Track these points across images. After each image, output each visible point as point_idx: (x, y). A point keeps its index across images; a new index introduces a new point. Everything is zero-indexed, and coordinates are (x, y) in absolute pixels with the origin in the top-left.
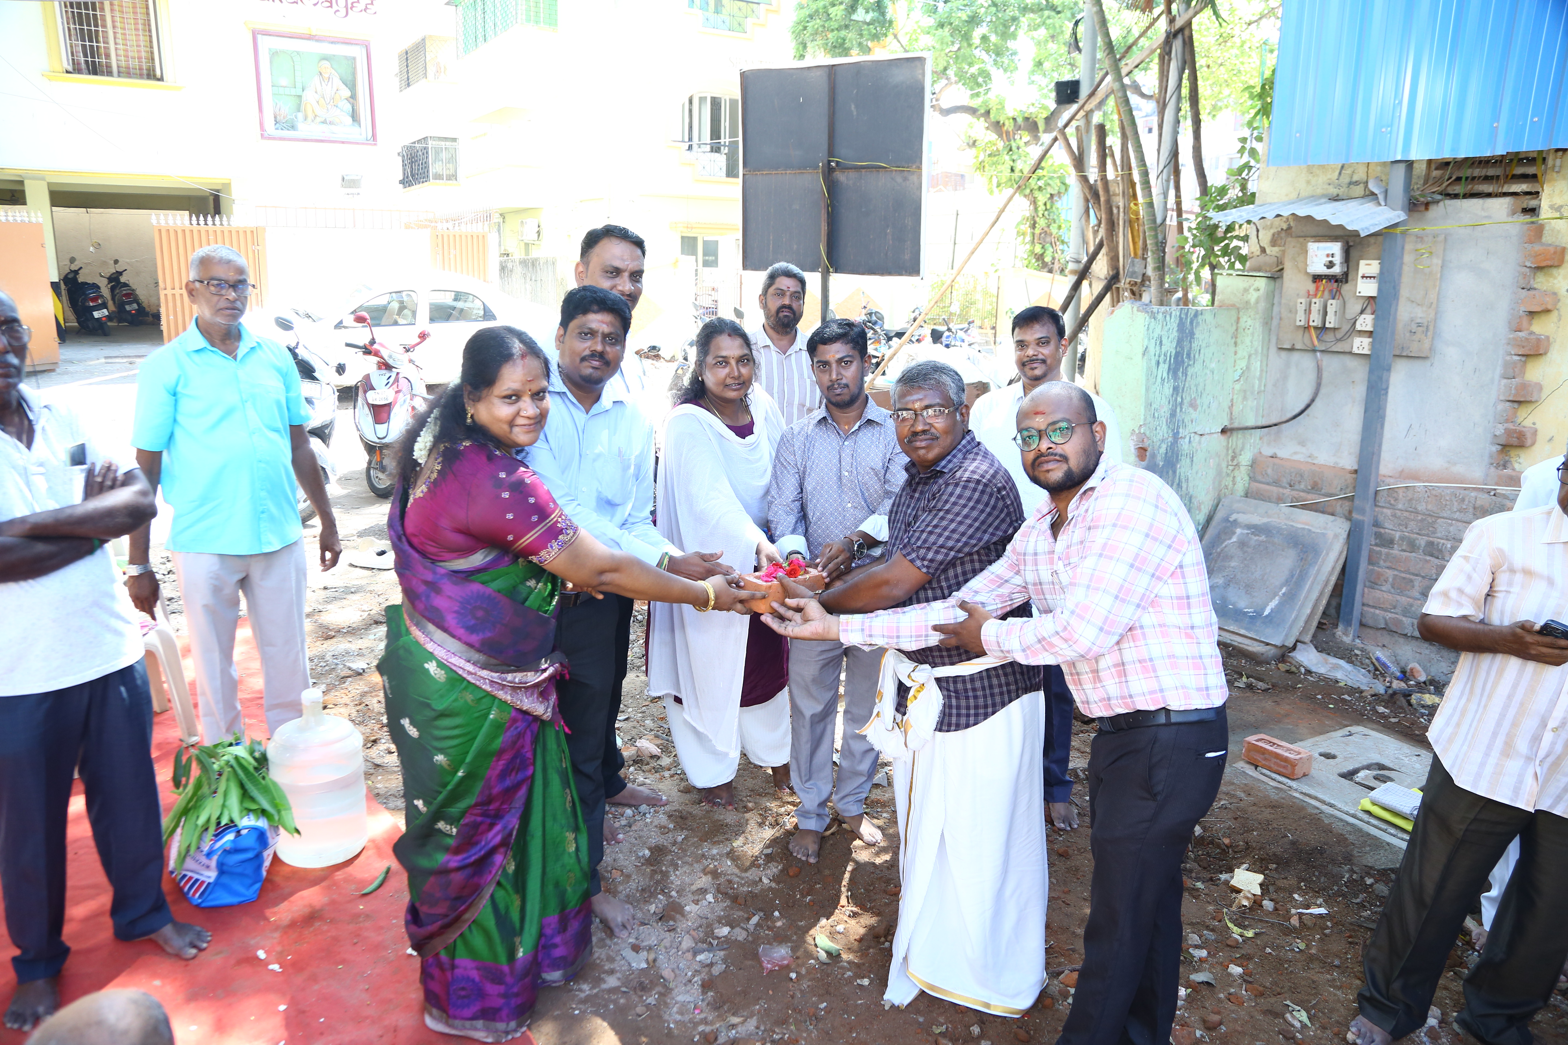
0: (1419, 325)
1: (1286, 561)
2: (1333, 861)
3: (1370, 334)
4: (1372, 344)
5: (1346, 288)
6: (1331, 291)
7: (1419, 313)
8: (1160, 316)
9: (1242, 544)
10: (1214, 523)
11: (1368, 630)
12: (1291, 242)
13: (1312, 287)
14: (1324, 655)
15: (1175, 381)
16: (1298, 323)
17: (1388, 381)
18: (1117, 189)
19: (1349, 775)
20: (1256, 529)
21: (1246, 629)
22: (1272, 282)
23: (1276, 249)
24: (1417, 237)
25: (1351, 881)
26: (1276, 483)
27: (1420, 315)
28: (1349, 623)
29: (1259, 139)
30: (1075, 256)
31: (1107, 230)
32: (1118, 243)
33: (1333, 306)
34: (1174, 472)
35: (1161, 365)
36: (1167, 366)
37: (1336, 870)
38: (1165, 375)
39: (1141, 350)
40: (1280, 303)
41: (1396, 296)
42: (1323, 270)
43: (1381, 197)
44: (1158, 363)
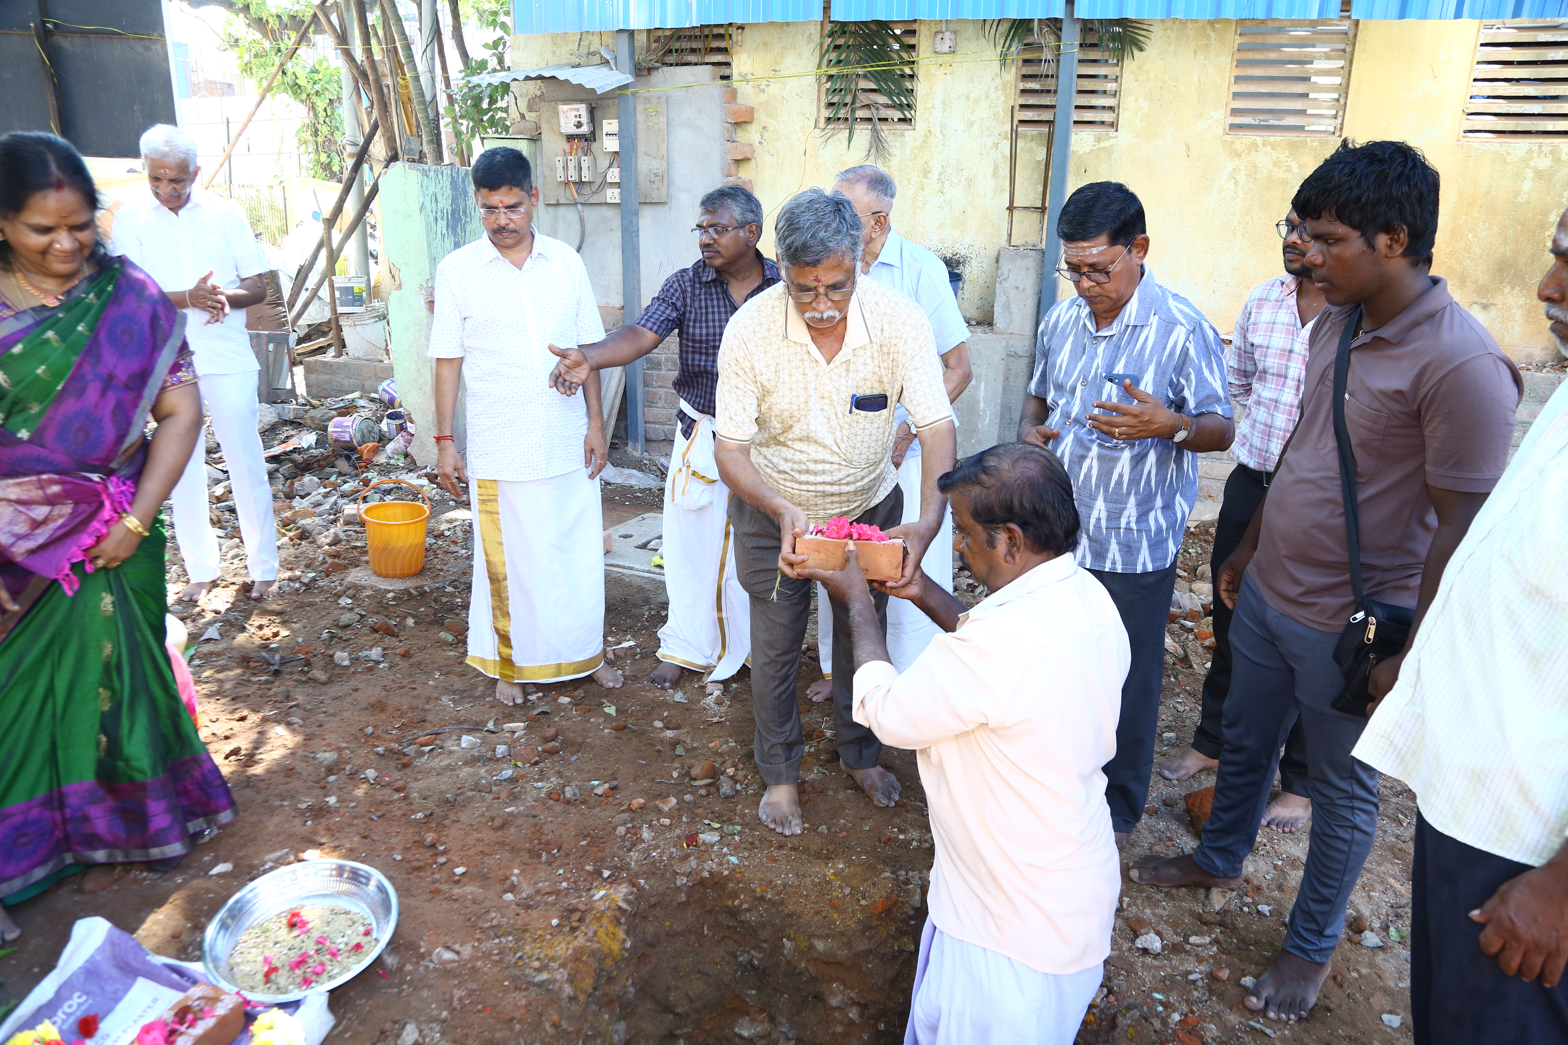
0: (656, 175)
2: (635, 606)
3: (618, 185)
4: (621, 193)
5: (595, 146)
6: (583, 148)
7: (656, 165)
8: (432, 174)
11: (653, 444)
12: (544, 106)
13: (567, 146)
14: (620, 469)
15: (455, 236)
16: (559, 180)
17: (637, 225)
18: (385, 69)
19: (644, 546)
22: (533, 145)
23: (533, 114)
24: (646, 99)
25: (651, 617)
27: (656, 166)
28: (636, 440)
29: (507, 13)
30: (352, 139)
31: (380, 110)
32: (392, 123)
33: (586, 161)
35: (439, 221)
36: (445, 222)
37: (638, 611)
38: (444, 231)
39: (418, 207)
40: (542, 163)
41: (634, 149)
42: (574, 130)
43: (612, 62)
44: (436, 219)
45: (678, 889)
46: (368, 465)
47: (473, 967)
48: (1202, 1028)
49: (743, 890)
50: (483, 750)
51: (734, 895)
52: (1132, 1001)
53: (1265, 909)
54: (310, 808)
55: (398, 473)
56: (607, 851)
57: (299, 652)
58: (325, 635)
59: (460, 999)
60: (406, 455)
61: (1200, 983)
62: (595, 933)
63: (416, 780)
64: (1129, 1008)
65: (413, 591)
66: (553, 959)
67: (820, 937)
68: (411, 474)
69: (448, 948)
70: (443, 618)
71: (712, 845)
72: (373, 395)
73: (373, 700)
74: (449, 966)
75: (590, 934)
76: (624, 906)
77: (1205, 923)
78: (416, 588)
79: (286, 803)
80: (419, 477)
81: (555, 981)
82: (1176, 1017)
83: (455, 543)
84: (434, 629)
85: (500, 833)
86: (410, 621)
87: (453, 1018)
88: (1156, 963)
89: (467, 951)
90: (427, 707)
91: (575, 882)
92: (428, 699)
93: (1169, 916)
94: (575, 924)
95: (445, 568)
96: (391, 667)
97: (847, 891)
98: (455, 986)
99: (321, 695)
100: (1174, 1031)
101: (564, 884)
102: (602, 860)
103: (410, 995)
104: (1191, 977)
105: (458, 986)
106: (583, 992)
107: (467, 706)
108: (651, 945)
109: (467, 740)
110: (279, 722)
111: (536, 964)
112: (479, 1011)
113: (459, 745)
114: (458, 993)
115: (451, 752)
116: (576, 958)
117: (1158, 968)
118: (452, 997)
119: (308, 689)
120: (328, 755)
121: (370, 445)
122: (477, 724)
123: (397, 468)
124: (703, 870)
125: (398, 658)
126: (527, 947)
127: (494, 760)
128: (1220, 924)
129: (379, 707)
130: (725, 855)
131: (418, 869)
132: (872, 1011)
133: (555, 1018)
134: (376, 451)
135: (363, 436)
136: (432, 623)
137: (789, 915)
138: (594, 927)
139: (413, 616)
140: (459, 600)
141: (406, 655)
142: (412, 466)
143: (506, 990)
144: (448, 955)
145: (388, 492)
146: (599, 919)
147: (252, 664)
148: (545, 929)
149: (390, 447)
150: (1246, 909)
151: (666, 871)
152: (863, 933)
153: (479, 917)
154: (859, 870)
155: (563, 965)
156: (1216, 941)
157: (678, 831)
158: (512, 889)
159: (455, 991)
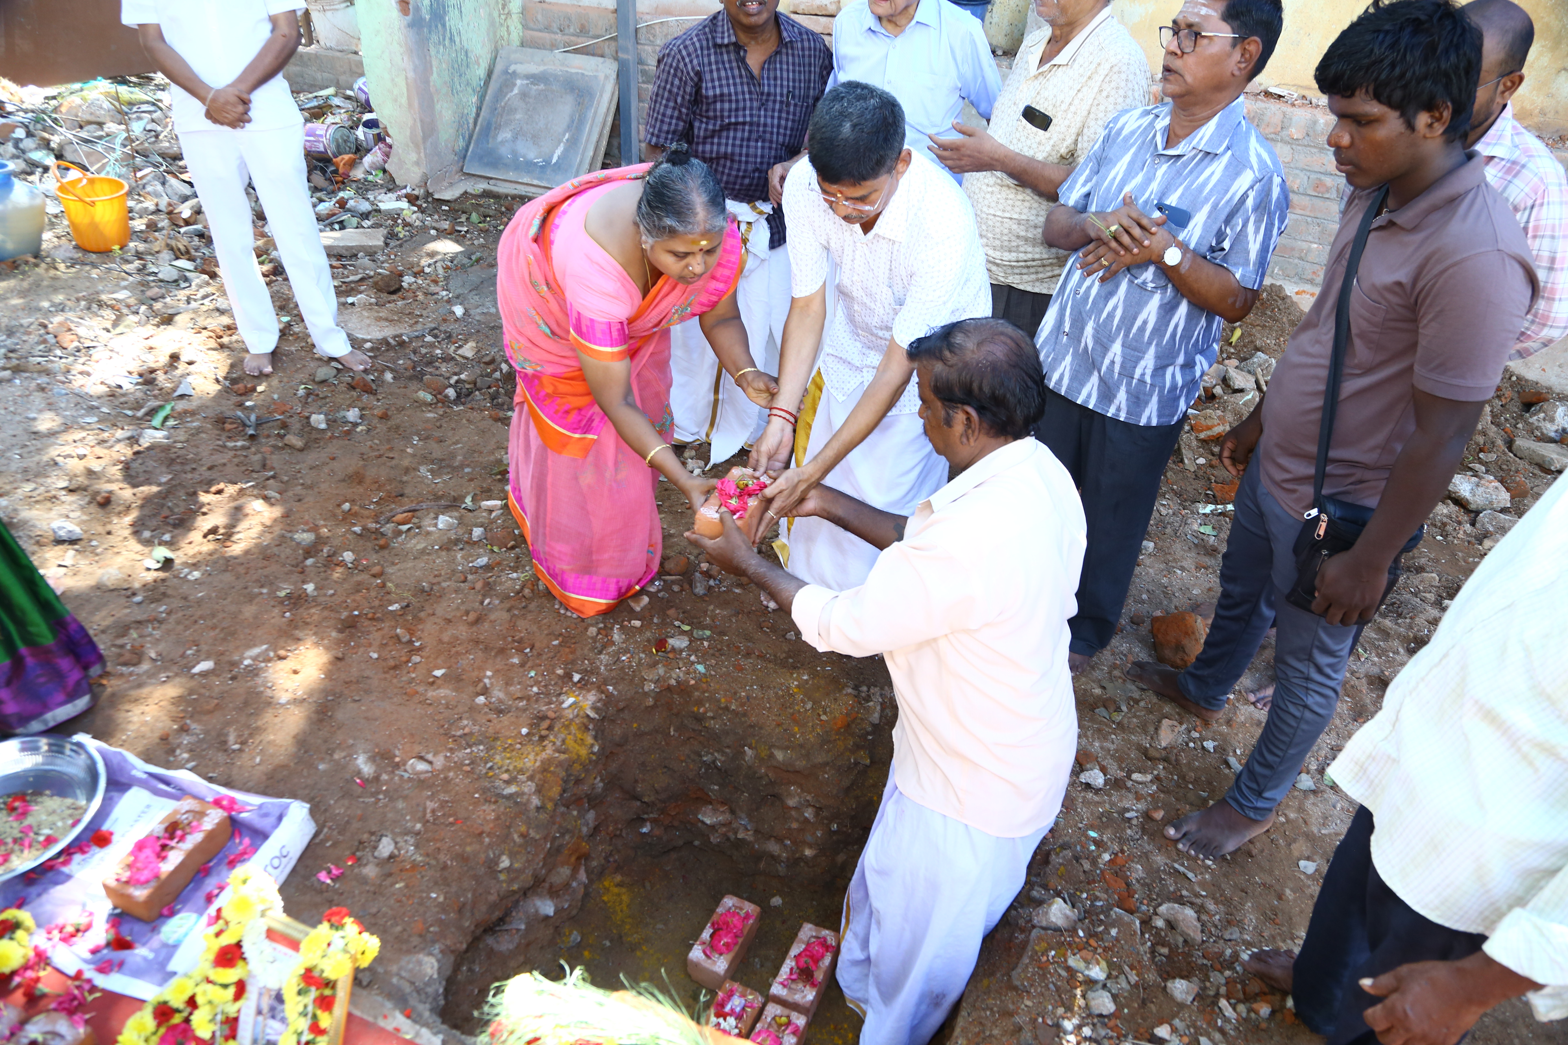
1: (565, 108)
9: (524, 95)
10: (494, 77)
20: (534, 79)
21: (539, 179)
26: (547, 29)
34: (444, 25)
45: (646, 694)
46: (343, 182)
47: (446, 778)
48: (1129, 869)
49: (709, 699)
50: (461, 532)
51: (700, 703)
52: (1067, 839)
53: (1210, 745)
54: (289, 596)
55: (376, 192)
56: (579, 653)
57: (275, 411)
58: (301, 392)
59: (433, 811)
60: (385, 171)
61: (1135, 822)
62: (564, 741)
63: (393, 564)
64: (1064, 847)
65: (391, 341)
66: (521, 771)
67: (780, 748)
68: (390, 195)
69: (421, 758)
70: (422, 374)
71: (681, 651)
72: (349, 93)
73: (351, 470)
74: (422, 777)
75: (558, 743)
76: (592, 714)
77: (1150, 759)
78: (394, 337)
79: (265, 591)
80: (398, 199)
81: (523, 794)
82: (1106, 857)
83: (435, 282)
84: (413, 385)
85: (475, 629)
86: (389, 376)
87: (426, 831)
88: (1096, 798)
89: (439, 762)
90: (405, 478)
91: (546, 686)
92: (407, 471)
93: (1116, 751)
94: (544, 733)
95: (425, 313)
96: (369, 430)
97: (809, 706)
98: (428, 797)
99: (298, 463)
100: (1102, 871)
101: (535, 689)
102: (573, 662)
103: (386, 806)
104: (1127, 815)
105: (431, 798)
106: (551, 799)
107: (446, 477)
108: (619, 745)
109: (444, 521)
110: (257, 497)
111: (505, 776)
112: (451, 824)
113: (436, 525)
114: (430, 805)
115: (428, 533)
116: (545, 768)
117: (1098, 804)
118: (425, 809)
119: (286, 455)
120: (305, 535)
121: (346, 157)
122: (455, 499)
123: (375, 185)
124: (670, 677)
125: (375, 421)
126: (498, 757)
127: (471, 543)
128: (1166, 760)
129: (357, 478)
130: (693, 663)
131: (395, 668)
132: (825, 813)
133: (523, 829)
134: (352, 164)
135: (338, 146)
136: (411, 378)
137: (751, 726)
138: (562, 736)
139: (392, 370)
140: (438, 351)
141: (384, 417)
142: (391, 185)
143: (477, 803)
144: (422, 766)
145: (365, 216)
146: (567, 727)
147: (228, 426)
148: (515, 737)
149: (368, 160)
150: (1191, 745)
151: (634, 676)
152: (822, 746)
153: (451, 725)
154: (822, 682)
155: (531, 778)
156: (1157, 778)
157: (648, 634)
158: (485, 692)
159: (428, 803)
